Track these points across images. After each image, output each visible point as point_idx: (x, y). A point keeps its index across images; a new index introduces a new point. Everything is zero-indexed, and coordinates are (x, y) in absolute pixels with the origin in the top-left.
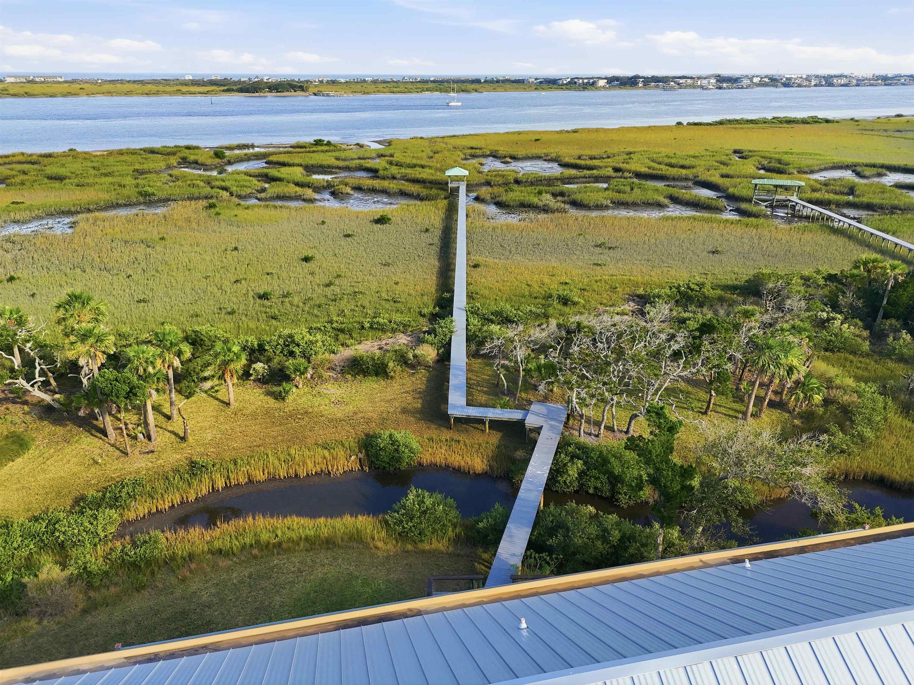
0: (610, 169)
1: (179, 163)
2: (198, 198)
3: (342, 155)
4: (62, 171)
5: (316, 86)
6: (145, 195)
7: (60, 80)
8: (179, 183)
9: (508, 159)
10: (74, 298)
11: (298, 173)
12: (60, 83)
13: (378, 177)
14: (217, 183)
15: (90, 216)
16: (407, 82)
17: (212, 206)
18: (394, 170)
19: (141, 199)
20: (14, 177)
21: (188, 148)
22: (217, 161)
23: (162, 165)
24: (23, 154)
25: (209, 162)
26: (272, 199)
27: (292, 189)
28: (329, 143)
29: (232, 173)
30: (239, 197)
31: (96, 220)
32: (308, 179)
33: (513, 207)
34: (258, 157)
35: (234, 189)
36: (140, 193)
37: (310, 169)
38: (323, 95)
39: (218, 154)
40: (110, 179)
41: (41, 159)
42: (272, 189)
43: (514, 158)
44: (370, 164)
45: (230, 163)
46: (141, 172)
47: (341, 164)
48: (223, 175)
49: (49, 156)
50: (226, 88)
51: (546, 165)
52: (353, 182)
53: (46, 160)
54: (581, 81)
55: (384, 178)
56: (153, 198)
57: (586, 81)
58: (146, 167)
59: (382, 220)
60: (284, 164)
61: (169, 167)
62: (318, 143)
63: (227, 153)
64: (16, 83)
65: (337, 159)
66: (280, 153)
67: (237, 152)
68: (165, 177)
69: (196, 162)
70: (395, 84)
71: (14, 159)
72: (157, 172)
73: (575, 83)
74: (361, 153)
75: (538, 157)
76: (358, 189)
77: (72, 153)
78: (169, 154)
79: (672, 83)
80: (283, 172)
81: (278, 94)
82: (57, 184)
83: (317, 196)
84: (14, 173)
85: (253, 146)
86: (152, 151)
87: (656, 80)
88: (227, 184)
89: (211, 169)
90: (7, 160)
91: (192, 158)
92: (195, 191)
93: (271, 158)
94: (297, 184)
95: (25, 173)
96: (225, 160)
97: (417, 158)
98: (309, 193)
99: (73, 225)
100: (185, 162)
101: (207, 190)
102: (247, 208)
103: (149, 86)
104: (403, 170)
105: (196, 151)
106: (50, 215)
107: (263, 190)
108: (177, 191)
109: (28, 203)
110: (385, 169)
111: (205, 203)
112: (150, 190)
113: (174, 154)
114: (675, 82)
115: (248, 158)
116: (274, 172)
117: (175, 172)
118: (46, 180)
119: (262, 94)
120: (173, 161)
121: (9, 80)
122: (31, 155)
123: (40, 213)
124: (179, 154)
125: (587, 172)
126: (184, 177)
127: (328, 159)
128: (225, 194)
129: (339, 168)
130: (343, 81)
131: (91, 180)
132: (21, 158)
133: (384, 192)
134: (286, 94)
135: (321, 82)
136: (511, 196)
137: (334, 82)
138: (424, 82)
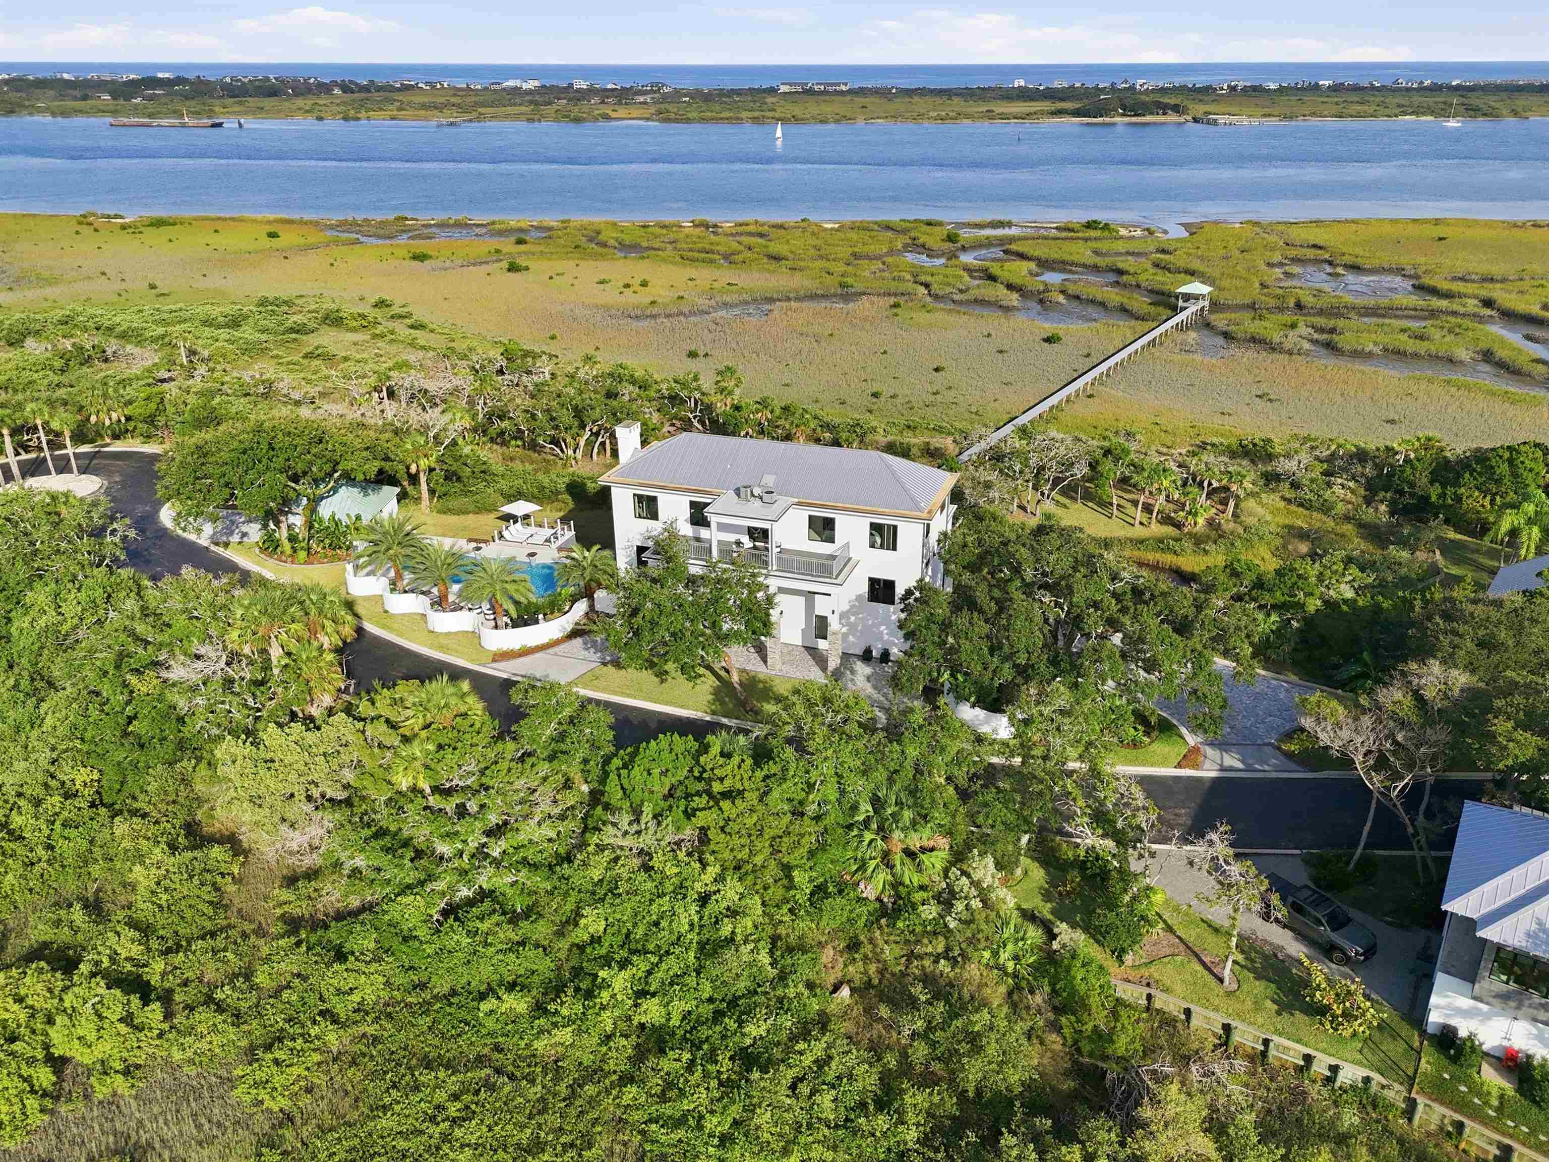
0: (1473, 302)
1: (905, 246)
2: (889, 295)
3: (1104, 246)
4: (784, 249)
5: (1213, 100)
6: (847, 284)
7: (844, 88)
8: (887, 273)
9: (1340, 270)
10: (728, 368)
12: (842, 93)
13: (1117, 284)
14: (922, 280)
16: (1399, 90)
17: (896, 305)
18: (1149, 275)
19: (838, 291)
20: (739, 253)
21: (929, 223)
22: (948, 245)
25: (936, 247)
26: (967, 302)
27: (997, 292)
28: (1106, 226)
30: (934, 297)
31: (788, 310)
32: (1028, 280)
33: (1238, 340)
34: (1001, 242)
35: (937, 287)
36: (840, 285)
37: (1045, 266)
38: (1206, 123)
39: (951, 236)
40: (823, 263)
41: (771, 231)
42: (977, 290)
44: (1130, 263)
45: (963, 248)
47: (1092, 260)
49: (781, 227)
52: (1076, 287)
53: (775, 233)
55: (1123, 286)
56: (850, 290)
58: (866, 249)
59: (1051, 339)
60: (1020, 256)
62: (1093, 224)
63: (968, 233)
65: (1096, 253)
66: (1033, 238)
69: (923, 246)
72: (874, 258)
74: (1142, 244)
76: (1074, 297)
77: (805, 224)
80: (1008, 268)
81: (1134, 119)
82: (773, 265)
84: (742, 248)
85: (1009, 224)
86: (885, 227)
92: (894, 286)
93: (1014, 247)
94: (1009, 286)
96: (959, 245)
98: (1012, 299)
100: (913, 244)
101: (907, 285)
102: (933, 311)
104: (1159, 276)
107: (967, 290)
109: (741, 285)
110: (1139, 272)
111: (892, 302)
112: (853, 280)
115: (988, 244)
116: (998, 267)
118: (765, 260)
119: (1108, 120)
121: (783, 88)
123: (746, 297)
125: (1428, 301)
127: (1082, 251)
128: (922, 292)
129: (1082, 266)
131: (805, 263)
132: (752, 228)
134: (1148, 118)
135: (1233, 89)
136: (1253, 327)
137: (1255, 88)
138: (1435, 88)
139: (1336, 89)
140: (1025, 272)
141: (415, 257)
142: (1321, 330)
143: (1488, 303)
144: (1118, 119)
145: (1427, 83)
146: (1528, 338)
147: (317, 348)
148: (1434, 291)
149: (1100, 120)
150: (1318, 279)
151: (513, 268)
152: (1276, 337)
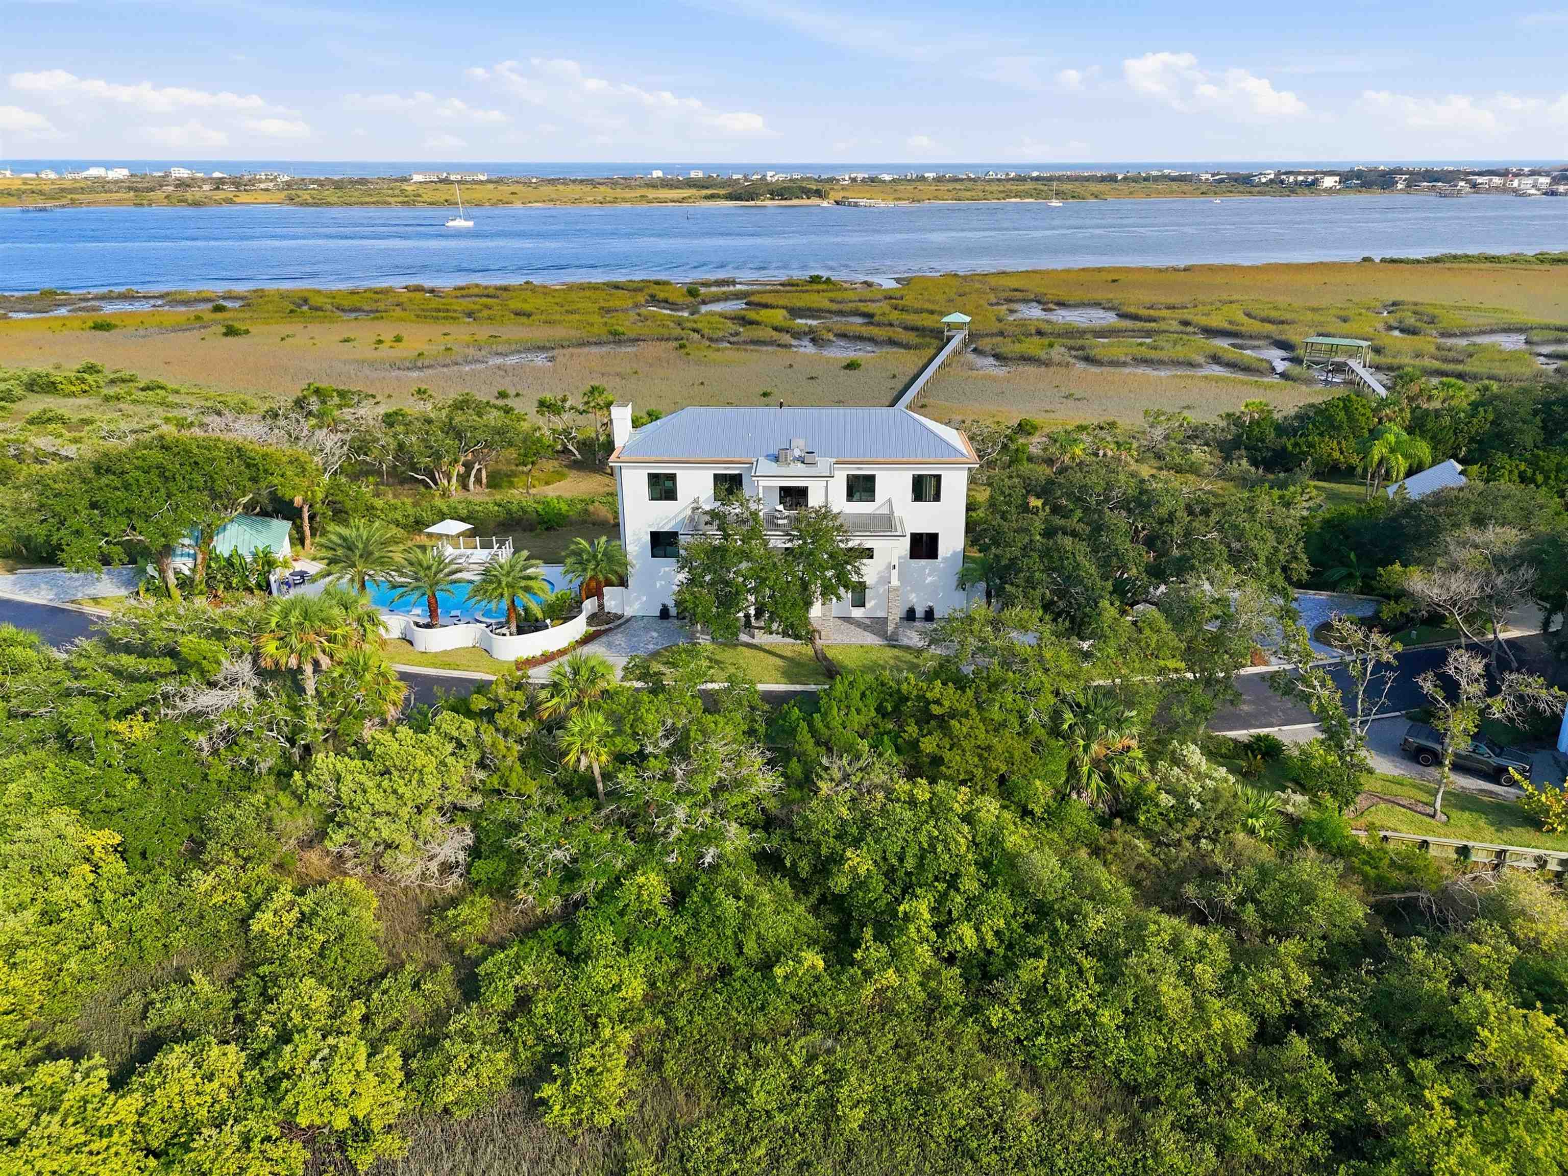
0: (1174, 323)
1: (647, 302)
2: (668, 339)
3: (839, 295)
4: (527, 307)
5: (844, 188)
6: (615, 333)
7: (482, 179)
8: (649, 323)
9: (1051, 306)
11: (778, 316)
12: (482, 182)
13: (872, 324)
14: (689, 325)
15: (565, 351)
16: (992, 180)
17: (682, 347)
18: (895, 316)
19: (611, 338)
21: (657, 283)
22: (691, 299)
23: (630, 303)
24: (477, 286)
25: (680, 300)
26: (745, 342)
27: (769, 334)
28: (828, 280)
29: (707, 313)
30: (711, 339)
31: (572, 356)
32: (789, 323)
33: (1010, 359)
34: (738, 296)
35: (706, 331)
36: (610, 333)
37: (795, 312)
38: (850, 205)
39: (692, 292)
40: (577, 317)
41: (499, 293)
42: (746, 333)
43: (1062, 304)
44: (871, 308)
45: (704, 302)
46: (608, 311)
47: (834, 307)
48: (695, 317)
50: (709, 192)
51: (1101, 313)
52: (838, 328)
53: (505, 294)
54: (1292, 179)
55: (878, 325)
56: (623, 338)
57: (1301, 178)
58: (611, 304)
59: (851, 366)
60: (766, 306)
61: (636, 306)
62: (815, 280)
63: (703, 290)
64: (426, 183)
66: (765, 292)
67: (714, 289)
68: (632, 315)
69: (666, 301)
70: (969, 185)
71: (471, 291)
72: (625, 311)
73: (1282, 182)
74: (867, 293)
75: (1097, 305)
76: (843, 336)
77: (529, 287)
78: (635, 290)
79: (1462, 184)
80: (764, 315)
81: (783, 203)
82: (524, 320)
83: (794, 342)
84: (477, 306)
85: (734, 283)
86: (617, 287)
87: (1432, 176)
88: (699, 326)
89: (682, 309)
90: (464, 292)
91: (662, 295)
92: (665, 332)
93: (753, 298)
94: (775, 329)
95: (489, 307)
96: (699, 299)
97: (933, 302)
98: (786, 338)
99: (551, 359)
100: (653, 300)
101: (678, 331)
102: (718, 350)
103: (602, 188)
104: (905, 316)
105: (667, 287)
106: (528, 350)
107: (737, 334)
108: (645, 331)
109: (504, 337)
110: (884, 314)
111: (676, 344)
112: (621, 329)
113: (641, 290)
114: (1467, 181)
115: (726, 298)
116: (752, 315)
117: (643, 311)
118: (513, 316)
119: (759, 203)
120: (641, 298)
121: (417, 178)
122: (486, 288)
123: (517, 346)
124: (647, 291)
125: (1139, 325)
126: (654, 316)
127: (820, 301)
128: (696, 336)
129: (830, 312)
130: (887, 178)
131: (558, 317)
132: (476, 291)
133: (872, 340)
134: (795, 202)
135: (854, 180)
136: (1018, 348)
137: (873, 180)
138: (1020, 179)
139: (939, 180)
140: (780, 318)
141: (97, 327)
142: (1071, 348)
143: (1186, 323)
144: (768, 203)
145: (1012, 175)
146: (1234, 346)
147: (45, 411)
148: (1136, 317)
149: (752, 203)
150: (1035, 312)
151: (231, 332)
152: (1042, 354)
